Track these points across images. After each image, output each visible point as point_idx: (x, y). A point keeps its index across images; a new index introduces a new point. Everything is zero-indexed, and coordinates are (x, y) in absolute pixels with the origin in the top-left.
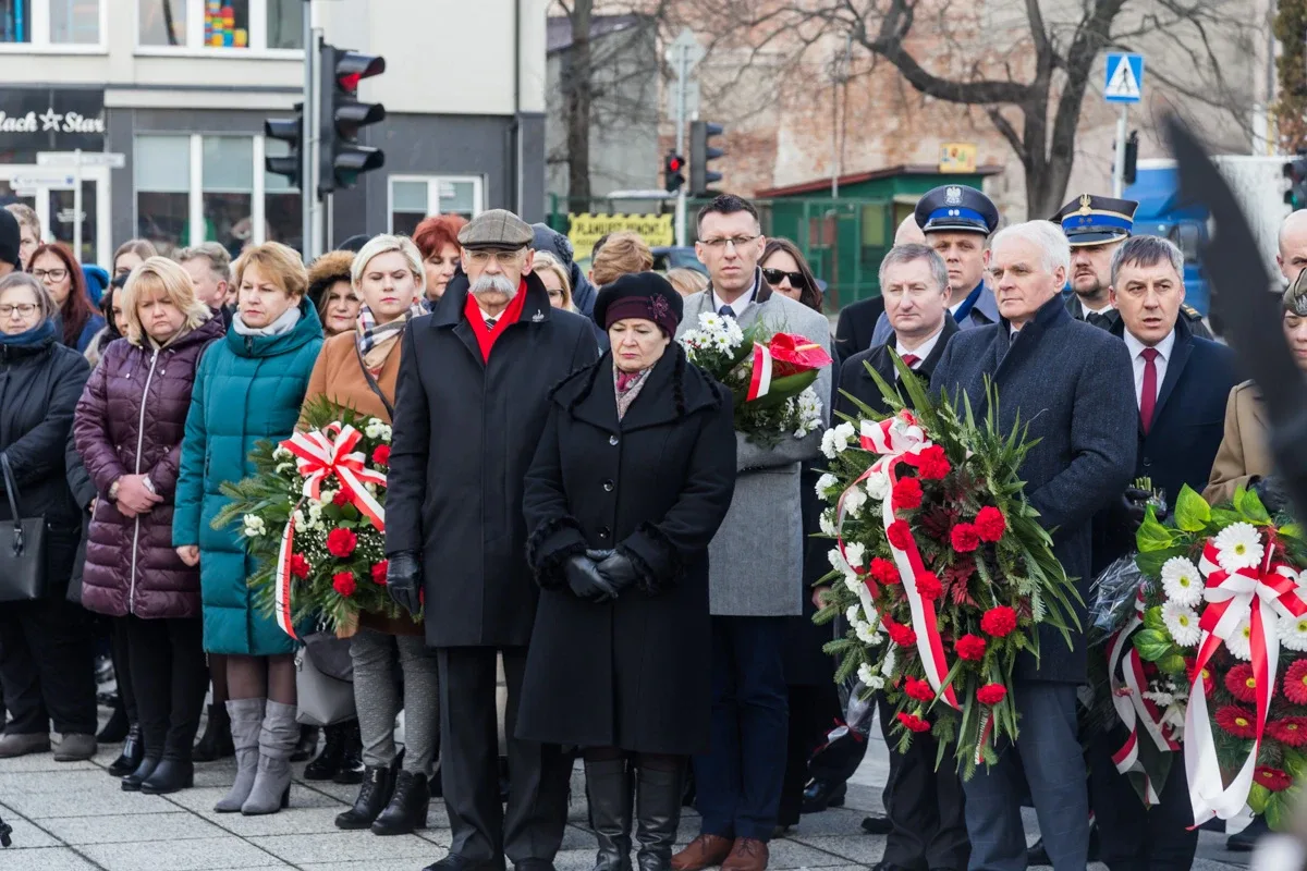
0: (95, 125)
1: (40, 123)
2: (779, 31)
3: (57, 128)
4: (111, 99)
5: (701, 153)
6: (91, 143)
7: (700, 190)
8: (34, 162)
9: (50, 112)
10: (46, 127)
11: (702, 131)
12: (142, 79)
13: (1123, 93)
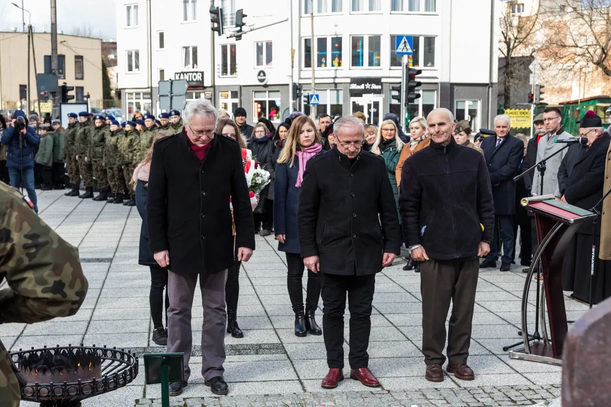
0: (379, 87)
1: (365, 87)
2: (569, 60)
3: (369, 88)
4: (384, 80)
5: (538, 92)
6: (378, 92)
7: (537, 102)
9: (368, 84)
10: (367, 88)
11: (539, 87)
12: (391, 75)
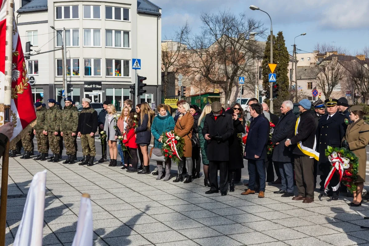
0: (100, 87)
1: (92, 86)
3: (95, 87)
4: (102, 83)
6: (100, 89)
8: (92, 92)
9: (94, 85)
12: (106, 80)
13: (242, 82)
